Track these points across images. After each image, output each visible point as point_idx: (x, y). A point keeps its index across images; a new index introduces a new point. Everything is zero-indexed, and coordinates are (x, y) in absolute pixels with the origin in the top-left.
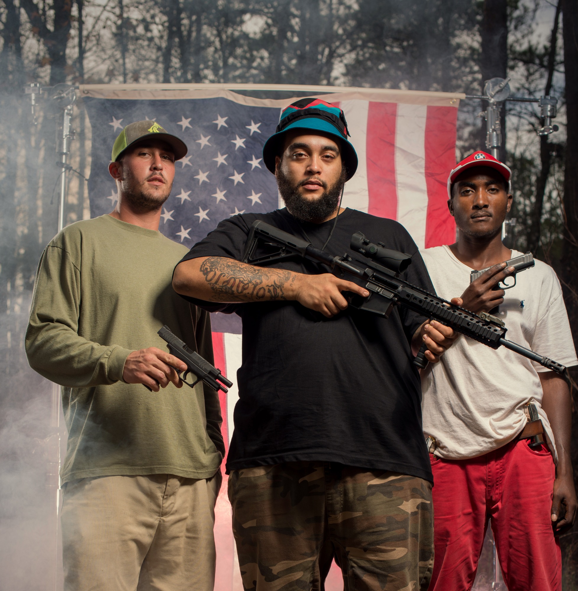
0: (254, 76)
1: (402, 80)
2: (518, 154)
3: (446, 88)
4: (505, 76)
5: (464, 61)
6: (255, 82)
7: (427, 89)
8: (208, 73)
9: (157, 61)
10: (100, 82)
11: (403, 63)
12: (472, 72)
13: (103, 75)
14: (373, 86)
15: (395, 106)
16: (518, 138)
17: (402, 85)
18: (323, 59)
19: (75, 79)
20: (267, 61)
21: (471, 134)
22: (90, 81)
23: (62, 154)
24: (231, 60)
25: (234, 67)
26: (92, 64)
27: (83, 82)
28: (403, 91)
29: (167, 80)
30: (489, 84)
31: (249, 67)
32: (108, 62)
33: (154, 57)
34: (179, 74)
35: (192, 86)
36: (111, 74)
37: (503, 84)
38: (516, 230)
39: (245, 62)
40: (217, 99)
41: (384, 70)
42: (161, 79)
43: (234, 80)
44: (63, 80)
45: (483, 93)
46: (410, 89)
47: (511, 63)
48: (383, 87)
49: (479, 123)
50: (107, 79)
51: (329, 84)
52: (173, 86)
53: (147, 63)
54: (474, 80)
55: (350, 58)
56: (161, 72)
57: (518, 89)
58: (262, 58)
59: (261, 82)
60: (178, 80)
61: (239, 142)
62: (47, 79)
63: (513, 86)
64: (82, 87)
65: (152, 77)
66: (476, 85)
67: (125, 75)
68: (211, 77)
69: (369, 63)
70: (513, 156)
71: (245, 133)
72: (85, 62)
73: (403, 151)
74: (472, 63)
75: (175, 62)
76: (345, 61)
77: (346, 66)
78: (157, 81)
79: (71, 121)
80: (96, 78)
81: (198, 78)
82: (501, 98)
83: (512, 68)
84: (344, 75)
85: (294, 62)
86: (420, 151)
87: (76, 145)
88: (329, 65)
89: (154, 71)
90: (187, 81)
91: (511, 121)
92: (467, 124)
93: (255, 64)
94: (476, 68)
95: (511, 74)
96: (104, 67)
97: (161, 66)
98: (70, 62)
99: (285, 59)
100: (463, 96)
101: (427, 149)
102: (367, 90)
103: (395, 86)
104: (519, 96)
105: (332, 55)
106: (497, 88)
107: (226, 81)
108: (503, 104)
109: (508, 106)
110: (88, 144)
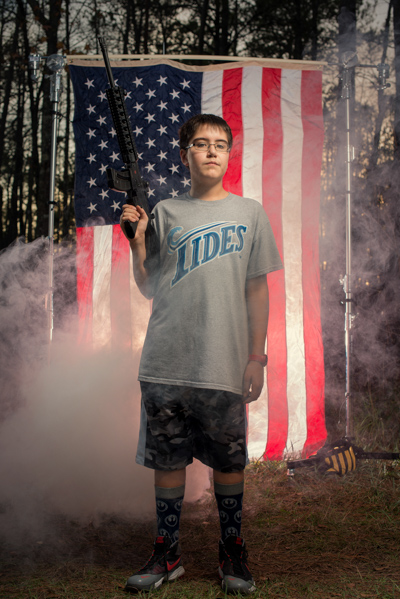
0: (184, 50)
1: (284, 52)
2: (363, 102)
3: (314, 59)
4: (354, 50)
5: (326, 40)
6: (185, 54)
7: (301, 58)
8: (153, 48)
9: (119, 40)
10: (81, 53)
11: (285, 42)
12: (331, 48)
13: (83, 49)
14: (265, 57)
15: (280, 70)
16: (363, 92)
17: (284, 56)
18: (230, 38)
19: (63, 52)
20: (192, 40)
21: (331, 88)
22: (74, 53)
23: (54, 102)
24: (168, 40)
25: (171, 44)
26: (76, 42)
27: (68, 54)
28: (285, 60)
29: (125, 52)
30: (344, 56)
31: (181, 44)
32: (86, 40)
33: (117, 37)
34: (134, 48)
35: (142, 57)
36: (88, 48)
37: (353, 55)
38: (362, 154)
39: (178, 41)
40: (160, 65)
41: (272, 46)
42: (122, 52)
43: (170, 52)
44: (56, 52)
45: (340, 62)
46: (290, 58)
47: (358, 41)
48: (272, 57)
49: (336, 81)
50: (85, 52)
51: (236, 55)
52: (130, 56)
53: (112, 42)
54: (333, 53)
55: (249, 38)
56: (122, 47)
57: (363, 59)
58: (189, 38)
59: (189, 54)
60: (133, 52)
61: (175, 94)
62: (45, 51)
63: (359, 56)
64: (68, 57)
65: (116, 50)
66: (334, 56)
67: (97, 48)
68: (155, 50)
69: (262, 42)
70: (359, 103)
71: (179, 88)
72: (71, 41)
73: (287, 101)
74: (331, 41)
75: (131, 40)
76: (247, 40)
77: (246, 44)
78: (119, 53)
79: (61, 79)
80: (78, 51)
81: (147, 52)
82: (352, 65)
83: (359, 45)
84: (245, 49)
85: (211, 41)
86: (297, 101)
87: (64, 96)
88: (235, 42)
89: (117, 46)
90: (139, 53)
91: (358, 80)
92: (329, 83)
93: (185, 42)
94: (334, 45)
95: (359, 49)
96: (83, 44)
97: (121, 43)
98: (60, 40)
99: (205, 39)
100: (326, 63)
101: (302, 99)
102: (260, 59)
103: (280, 57)
104: (363, 63)
105: (237, 36)
106: (349, 58)
107: (166, 53)
108: (353, 68)
109: (357, 71)
110: (72, 96)
